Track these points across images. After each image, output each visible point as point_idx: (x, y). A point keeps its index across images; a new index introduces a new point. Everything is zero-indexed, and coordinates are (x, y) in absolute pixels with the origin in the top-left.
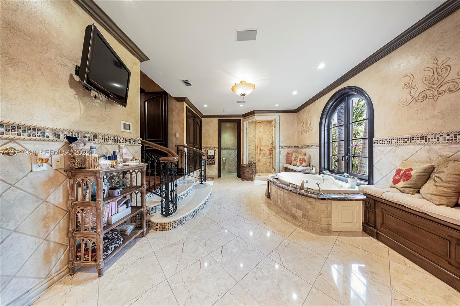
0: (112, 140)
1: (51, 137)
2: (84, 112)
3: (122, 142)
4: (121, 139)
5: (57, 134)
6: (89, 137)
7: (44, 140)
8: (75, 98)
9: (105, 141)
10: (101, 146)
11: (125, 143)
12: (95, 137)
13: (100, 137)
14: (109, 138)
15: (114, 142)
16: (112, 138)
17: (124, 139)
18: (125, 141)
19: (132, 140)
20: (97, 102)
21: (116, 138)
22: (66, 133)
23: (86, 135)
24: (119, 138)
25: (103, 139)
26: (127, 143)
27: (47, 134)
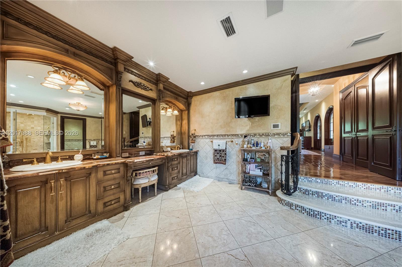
0: (265, 135)
1: (240, 137)
2: (251, 125)
3: (272, 136)
4: (271, 134)
5: (242, 135)
6: (252, 135)
7: (238, 138)
8: (248, 121)
9: (260, 136)
10: (258, 139)
11: (274, 136)
12: (255, 135)
13: (258, 134)
14: (263, 135)
15: (266, 136)
16: (265, 134)
17: (273, 134)
18: (274, 135)
19: (281, 134)
20: (257, 119)
21: (267, 134)
22: (244, 135)
23: (251, 135)
24: (269, 134)
25: (259, 135)
26: (276, 136)
27: (239, 136)
